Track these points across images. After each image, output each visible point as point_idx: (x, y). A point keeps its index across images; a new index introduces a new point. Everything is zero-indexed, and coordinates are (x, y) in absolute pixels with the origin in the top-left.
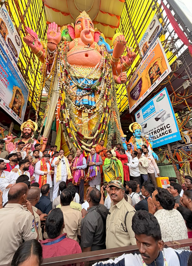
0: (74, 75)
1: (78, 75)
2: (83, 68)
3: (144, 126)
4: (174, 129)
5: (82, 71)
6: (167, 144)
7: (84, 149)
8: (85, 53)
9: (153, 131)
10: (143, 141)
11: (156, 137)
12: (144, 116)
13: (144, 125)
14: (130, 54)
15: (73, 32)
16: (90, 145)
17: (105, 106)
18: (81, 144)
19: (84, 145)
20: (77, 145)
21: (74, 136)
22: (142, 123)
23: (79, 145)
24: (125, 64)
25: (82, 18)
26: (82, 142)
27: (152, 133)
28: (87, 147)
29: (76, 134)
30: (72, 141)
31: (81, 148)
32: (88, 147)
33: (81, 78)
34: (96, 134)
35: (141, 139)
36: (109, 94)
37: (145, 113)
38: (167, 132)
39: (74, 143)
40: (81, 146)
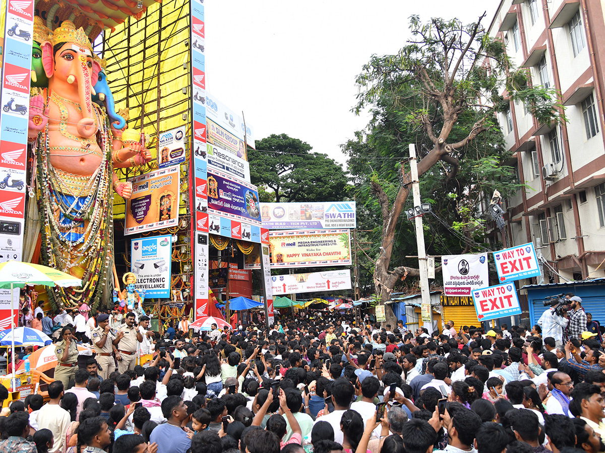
0: (58, 189)
2: (73, 178)
3: (140, 266)
4: (167, 286)
6: (158, 299)
9: (149, 278)
10: (135, 297)
11: (151, 287)
12: (143, 252)
13: (140, 264)
16: (78, 299)
18: (69, 298)
22: (139, 261)
27: (148, 279)
33: (69, 197)
34: (86, 286)
35: (133, 295)
37: (145, 248)
38: (161, 286)
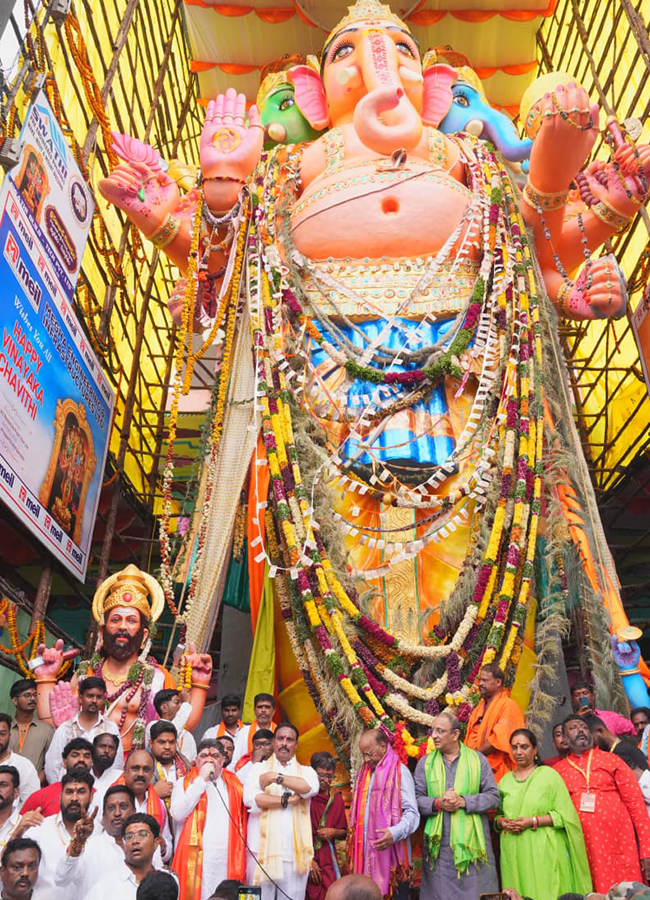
0: (327, 311)
1: (347, 309)
2: (374, 268)
5: (372, 283)
7: (398, 712)
8: (382, 196)
14: (628, 161)
15: (317, 97)
16: (430, 693)
17: (508, 462)
18: (383, 688)
19: (399, 691)
20: (361, 693)
21: (346, 645)
23: (370, 694)
24: (608, 209)
25: (356, 30)
26: (389, 674)
28: (415, 702)
29: (351, 629)
30: (334, 672)
31: (386, 707)
32: (422, 701)
33: (365, 321)
34: (465, 627)
36: (525, 393)
39: (347, 683)
40: (381, 695)
